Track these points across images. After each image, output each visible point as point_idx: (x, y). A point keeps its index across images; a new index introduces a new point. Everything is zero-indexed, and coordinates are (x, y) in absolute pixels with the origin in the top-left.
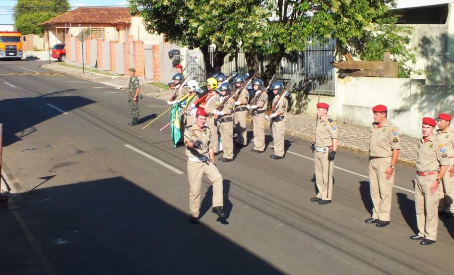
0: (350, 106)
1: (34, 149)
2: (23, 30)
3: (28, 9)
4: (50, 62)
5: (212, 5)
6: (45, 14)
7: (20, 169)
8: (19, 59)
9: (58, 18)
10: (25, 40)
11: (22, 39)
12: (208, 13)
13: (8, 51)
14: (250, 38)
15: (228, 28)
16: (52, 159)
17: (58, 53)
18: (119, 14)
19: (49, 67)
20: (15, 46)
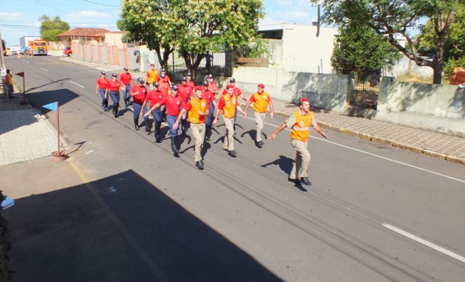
0: (241, 82)
1: (70, 112)
2: (47, 39)
3: (48, 28)
4: (64, 56)
5: (169, 25)
6: (57, 31)
7: (65, 127)
8: (46, 55)
9: (65, 33)
10: (48, 44)
11: (47, 44)
12: (167, 29)
13: (39, 51)
14: (192, 45)
15: (179, 38)
16: (85, 119)
17: (68, 52)
18: (98, 32)
19: (63, 59)
20: (43, 48)
